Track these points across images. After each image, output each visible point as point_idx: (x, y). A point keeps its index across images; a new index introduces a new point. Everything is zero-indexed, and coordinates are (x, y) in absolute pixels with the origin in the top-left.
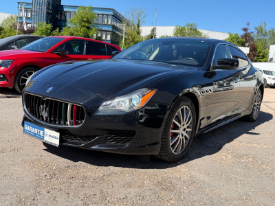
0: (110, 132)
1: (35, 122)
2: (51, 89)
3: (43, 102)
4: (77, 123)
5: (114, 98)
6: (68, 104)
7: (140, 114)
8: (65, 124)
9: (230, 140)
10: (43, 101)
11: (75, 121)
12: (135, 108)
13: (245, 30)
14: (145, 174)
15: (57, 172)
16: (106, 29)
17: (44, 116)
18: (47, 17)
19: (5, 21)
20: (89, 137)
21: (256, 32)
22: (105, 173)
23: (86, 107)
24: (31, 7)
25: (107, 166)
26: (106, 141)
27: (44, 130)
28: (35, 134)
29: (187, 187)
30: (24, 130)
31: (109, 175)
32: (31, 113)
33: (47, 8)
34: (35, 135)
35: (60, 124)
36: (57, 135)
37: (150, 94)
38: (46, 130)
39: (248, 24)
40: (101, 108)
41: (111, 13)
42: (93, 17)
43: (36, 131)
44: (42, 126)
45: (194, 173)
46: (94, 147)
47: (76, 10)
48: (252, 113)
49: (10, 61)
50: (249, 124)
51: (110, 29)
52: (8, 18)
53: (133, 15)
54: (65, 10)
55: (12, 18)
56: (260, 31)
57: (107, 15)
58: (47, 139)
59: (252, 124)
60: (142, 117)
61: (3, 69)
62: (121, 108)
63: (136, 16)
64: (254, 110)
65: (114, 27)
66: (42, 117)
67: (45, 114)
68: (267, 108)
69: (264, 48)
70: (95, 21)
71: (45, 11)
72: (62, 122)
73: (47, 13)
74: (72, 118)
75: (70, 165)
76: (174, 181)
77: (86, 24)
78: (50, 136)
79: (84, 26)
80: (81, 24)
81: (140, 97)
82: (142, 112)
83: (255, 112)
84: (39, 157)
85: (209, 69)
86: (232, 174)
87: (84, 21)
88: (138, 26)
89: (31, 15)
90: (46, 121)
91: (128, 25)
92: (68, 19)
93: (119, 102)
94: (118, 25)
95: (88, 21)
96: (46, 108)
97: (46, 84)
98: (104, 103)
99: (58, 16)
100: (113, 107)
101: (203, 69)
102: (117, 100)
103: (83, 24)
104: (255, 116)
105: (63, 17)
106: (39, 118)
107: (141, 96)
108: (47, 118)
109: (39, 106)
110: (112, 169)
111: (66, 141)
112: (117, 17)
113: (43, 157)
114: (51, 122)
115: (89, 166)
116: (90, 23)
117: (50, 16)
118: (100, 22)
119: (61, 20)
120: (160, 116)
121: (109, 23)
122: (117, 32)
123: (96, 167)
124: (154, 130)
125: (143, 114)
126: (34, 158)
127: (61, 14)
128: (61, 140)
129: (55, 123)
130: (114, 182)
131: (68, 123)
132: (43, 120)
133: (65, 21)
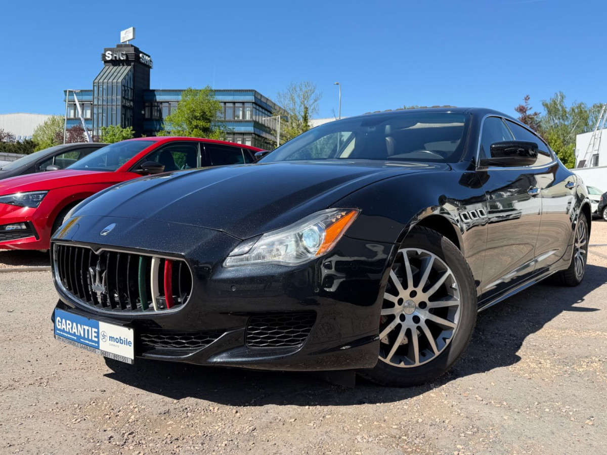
0: (256, 318)
1: (79, 310)
2: (111, 227)
3: (94, 260)
4: (173, 303)
5: (258, 236)
6: (151, 258)
7: (325, 272)
8: (146, 307)
9: (537, 326)
10: (95, 257)
11: (170, 298)
12: (312, 257)
13: (522, 110)
14: (356, 417)
15: (139, 427)
16: (242, 129)
17: (99, 293)
18: (124, 114)
19: (40, 129)
20: (204, 335)
21: (543, 113)
22: (256, 424)
23: (193, 262)
24: (90, 98)
25: (261, 405)
26: (247, 340)
27: (98, 328)
28: (79, 337)
29: (466, 444)
30: (55, 329)
31: (268, 426)
32: (69, 289)
33: (123, 98)
34: (78, 340)
35: (134, 308)
36: (128, 334)
37: (345, 220)
38: (104, 326)
39: (527, 98)
40: (228, 262)
41: (251, 98)
42: (215, 109)
43: (79, 329)
44: (93, 317)
45: (474, 409)
46: (217, 359)
47: (180, 98)
48: (572, 266)
49: (41, 194)
50: (568, 291)
51: (250, 129)
52: (46, 123)
53: (292, 99)
54: (159, 98)
55: (53, 121)
56: (553, 109)
57: (243, 103)
58: (106, 346)
59: (575, 290)
60: (330, 279)
61: (28, 212)
62: (276, 259)
63: (298, 101)
64: (574, 260)
65: (257, 124)
66: (95, 294)
67: (99, 288)
68: (598, 258)
69: (565, 142)
70: (219, 116)
71: (119, 103)
72: (140, 305)
73: (124, 107)
74: (161, 292)
75: (172, 407)
76: (430, 432)
77: (202, 123)
78: (111, 338)
79: (196, 127)
80: (191, 123)
81: (320, 229)
82: (328, 267)
83: (579, 262)
84: (98, 394)
85: (472, 167)
86: (564, 404)
87: (196, 118)
88: (306, 119)
89: (92, 114)
90: (104, 305)
91: (285, 119)
92: (165, 116)
93: (272, 244)
94: (264, 120)
95: (204, 117)
96: (101, 273)
97: (101, 219)
98: (236, 251)
99: (146, 113)
100: (259, 256)
101: (461, 167)
102: (268, 239)
103: (195, 123)
104: (579, 273)
105: (155, 114)
106: (88, 300)
107: (323, 226)
108: (104, 297)
109: (86, 270)
110: (273, 411)
111: (152, 350)
112: (262, 105)
113: (107, 394)
114: (114, 305)
115: (215, 407)
116: (210, 121)
117: (129, 114)
118: (229, 117)
119: (151, 119)
120: (372, 276)
121: (248, 117)
122: (264, 135)
123: (235, 408)
124: (362, 310)
125: (332, 271)
126: (86, 396)
127: (151, 106)
128: (139, 347)
129: (124, 308)
130: (280, 443)
131: (154, 304)
132: (96, 302)
133: (160, 120)
